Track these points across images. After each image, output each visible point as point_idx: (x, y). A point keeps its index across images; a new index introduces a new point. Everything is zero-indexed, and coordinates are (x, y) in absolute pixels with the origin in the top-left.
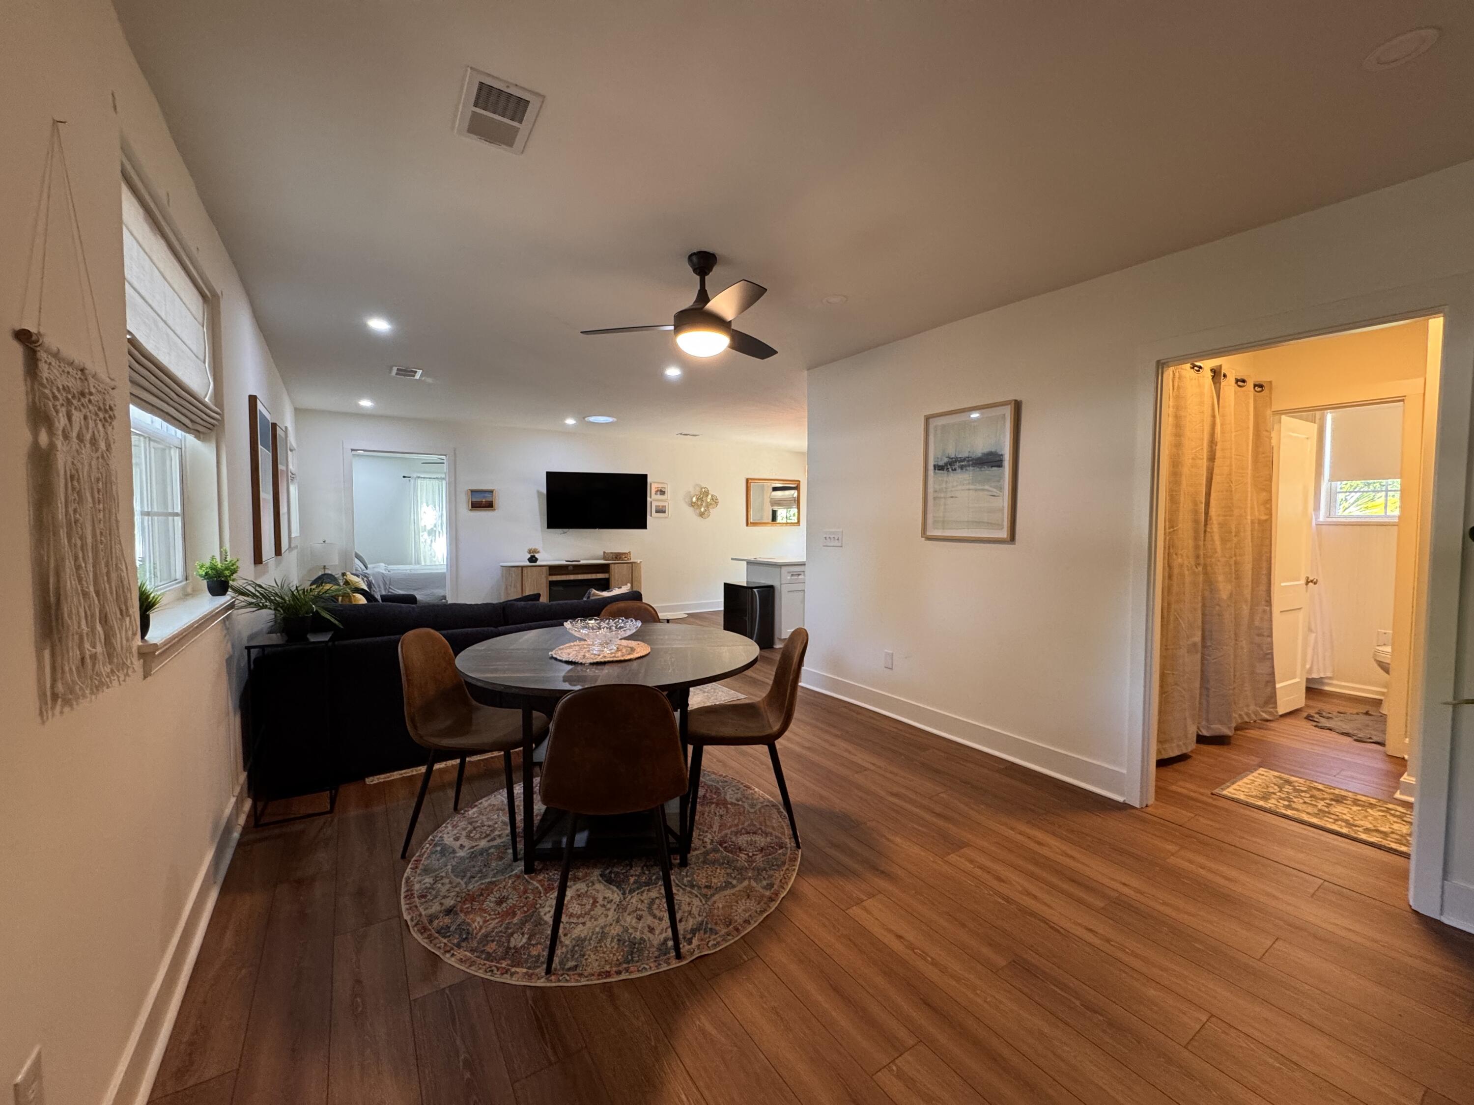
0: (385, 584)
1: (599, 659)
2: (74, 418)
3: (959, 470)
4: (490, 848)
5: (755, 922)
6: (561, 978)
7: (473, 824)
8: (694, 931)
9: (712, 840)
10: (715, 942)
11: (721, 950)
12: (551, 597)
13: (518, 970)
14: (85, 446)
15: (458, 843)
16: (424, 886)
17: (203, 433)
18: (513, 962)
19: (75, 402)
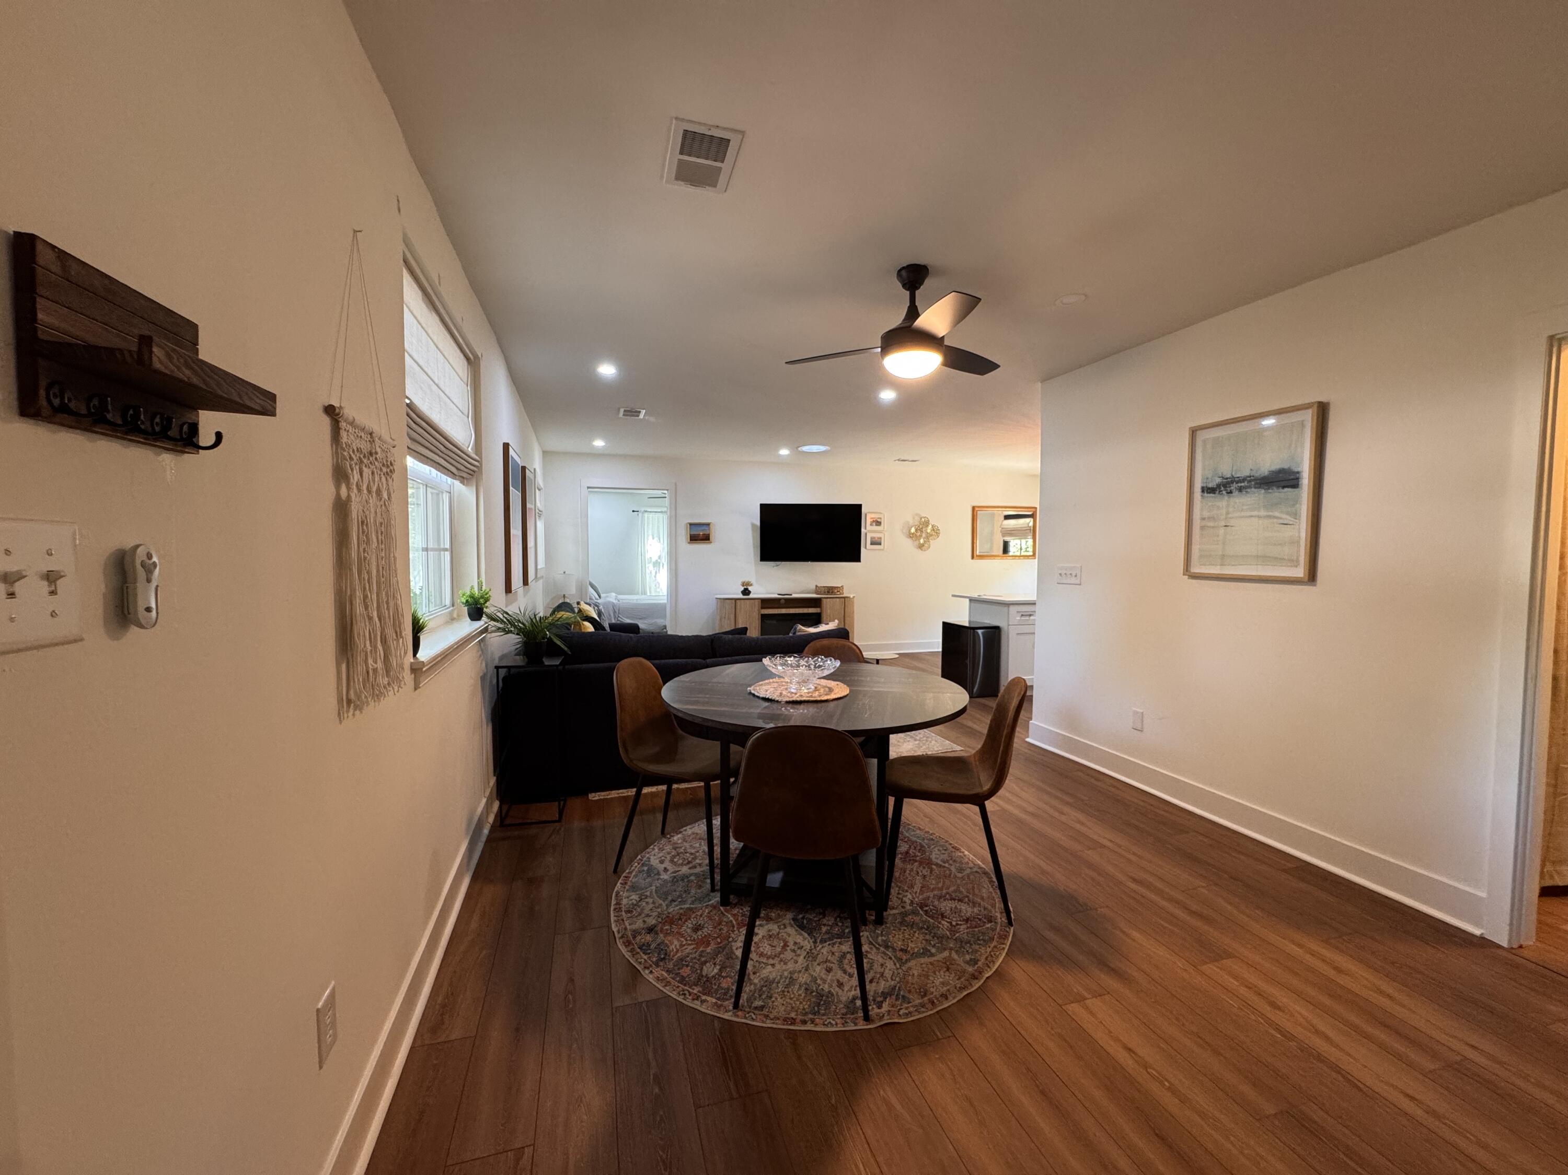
0: (615, 612)
1: (795, 698)
2: (364, 474)
3: (1236, 493)
4: (691, 875)
5: (954, 998)
6: (747, 1015)
7: (678, 850)
8: (885, 995)
9: (912, 901)
10: (907, 1011)
11: (913, 1021)
12: (763, 631)
13: (709, 998)
14: (372, 496)
15: (663, 866)
16: (630, 902)
17: (467, 479)
18: (703, 990)
19: (365, 461)
